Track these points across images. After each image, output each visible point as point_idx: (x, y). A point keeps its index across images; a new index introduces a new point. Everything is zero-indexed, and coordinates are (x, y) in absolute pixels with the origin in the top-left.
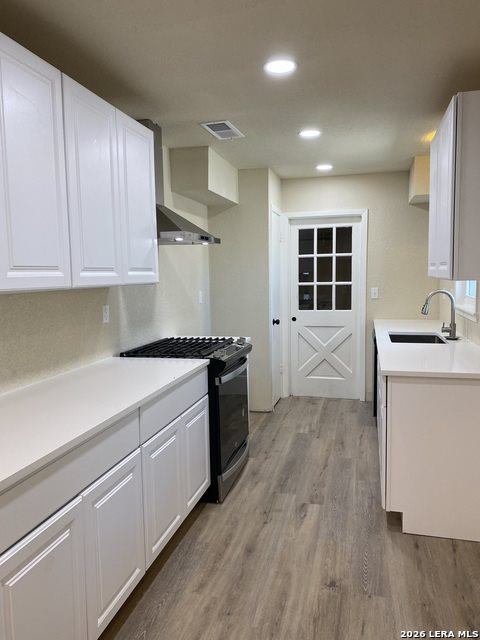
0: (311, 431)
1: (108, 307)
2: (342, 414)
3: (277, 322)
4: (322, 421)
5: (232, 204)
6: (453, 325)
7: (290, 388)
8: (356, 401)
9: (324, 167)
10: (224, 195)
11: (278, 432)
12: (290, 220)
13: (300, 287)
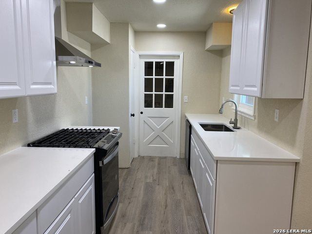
0: (154, 180)
1: (17, 110)
2: (169, 167)
3: (133, 115)
4: (159, 173)
5: (106, 43)
6: (236, 120)
7: (139, 152)
8: (175, 158)
9: (161, 26)
10: (102, 37)
11: (135, 183)
12: (140, 56)
13: (145, 94)
